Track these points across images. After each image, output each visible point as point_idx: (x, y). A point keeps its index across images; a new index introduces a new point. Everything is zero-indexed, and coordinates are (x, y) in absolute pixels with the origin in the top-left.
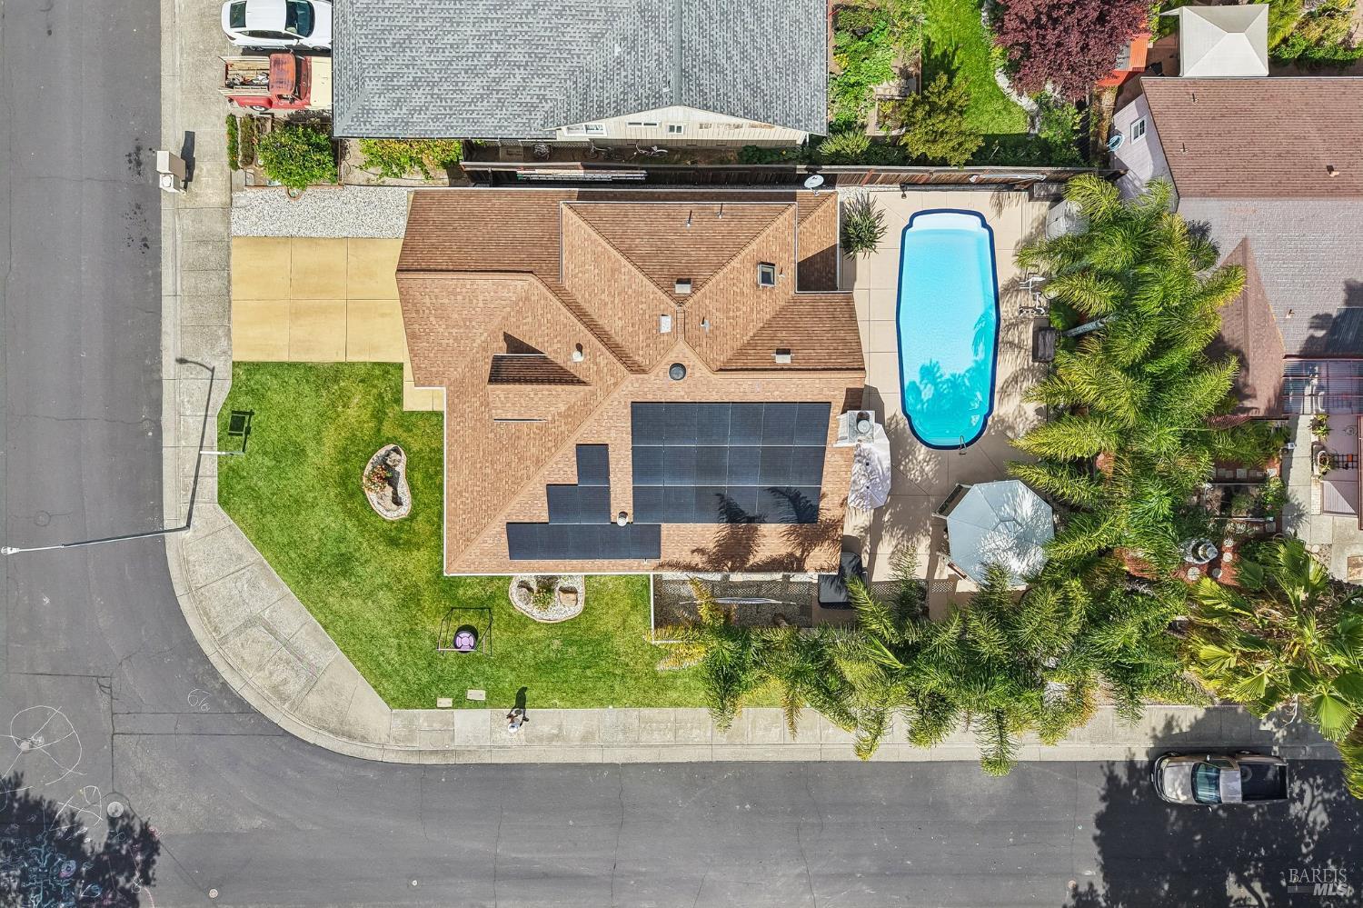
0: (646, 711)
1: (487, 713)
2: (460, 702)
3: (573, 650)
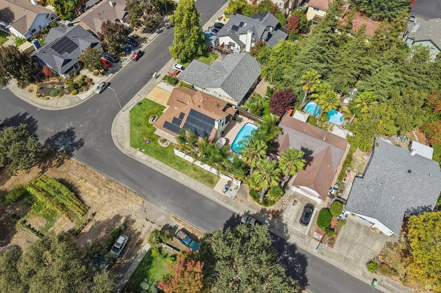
0: (166, 165)
1: (143, 153)
2: (140, 150)
3: (162, 151)
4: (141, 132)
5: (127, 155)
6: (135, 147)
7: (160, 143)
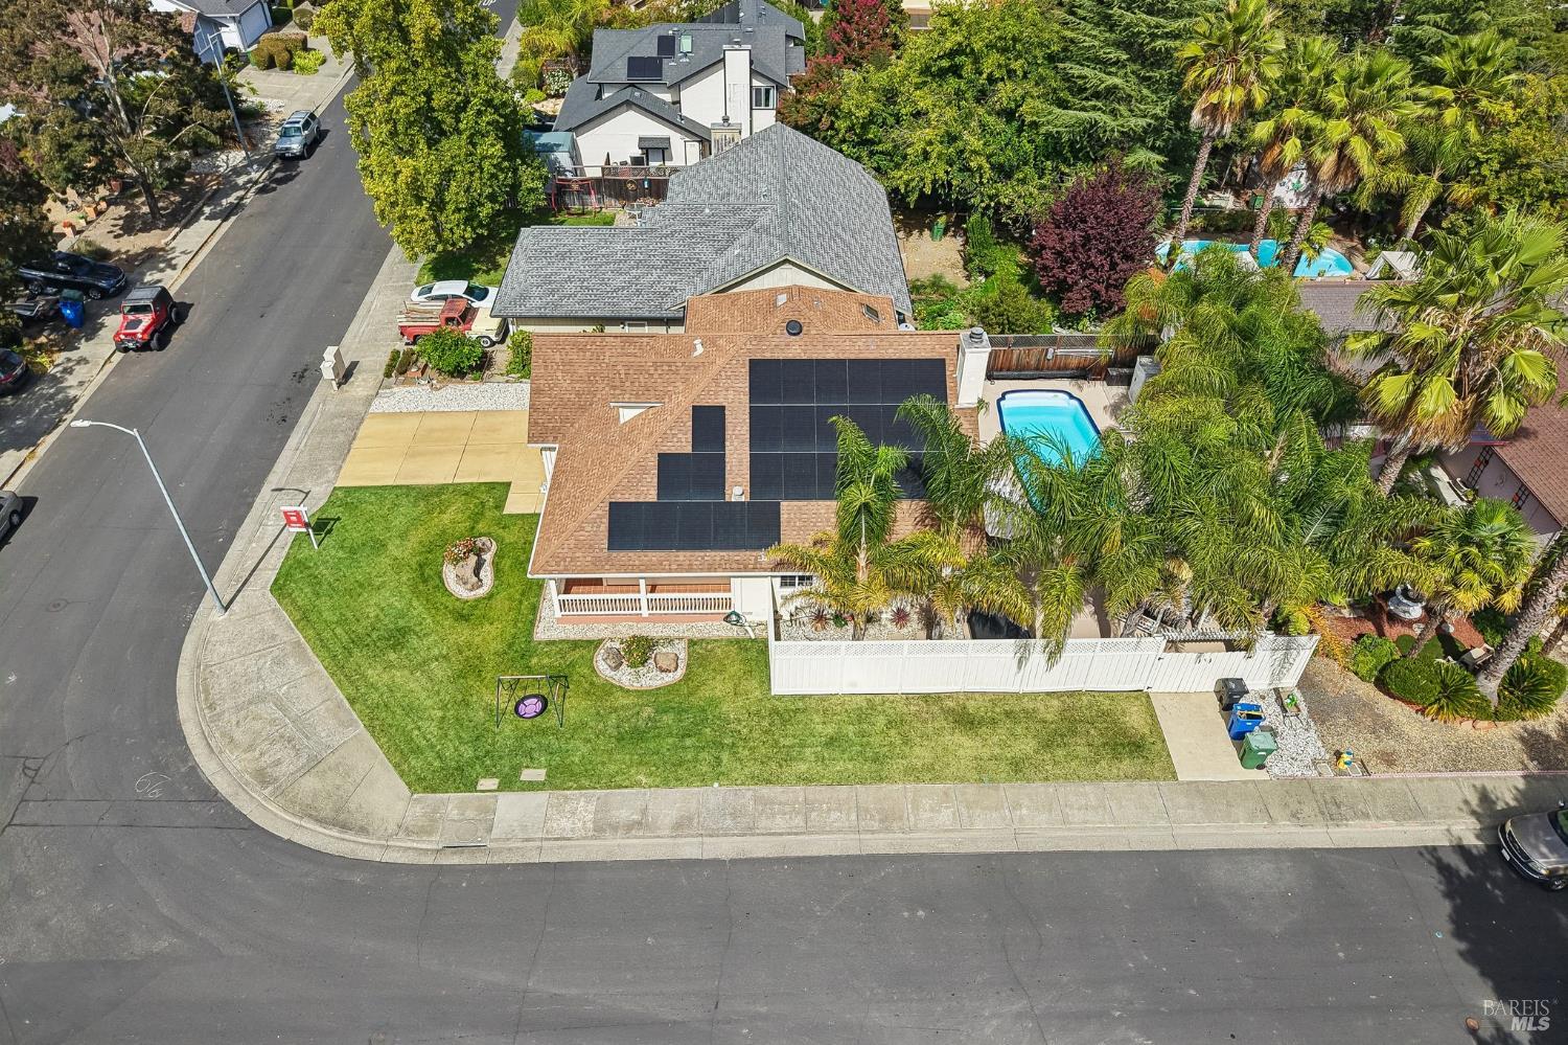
0: (765, 791)
1: (542, 796)
2: (509, 783)
3: (668, 719)
4: (439, 670)
5: (428, 860)
6: (459, 778)
7: (625, 677)
